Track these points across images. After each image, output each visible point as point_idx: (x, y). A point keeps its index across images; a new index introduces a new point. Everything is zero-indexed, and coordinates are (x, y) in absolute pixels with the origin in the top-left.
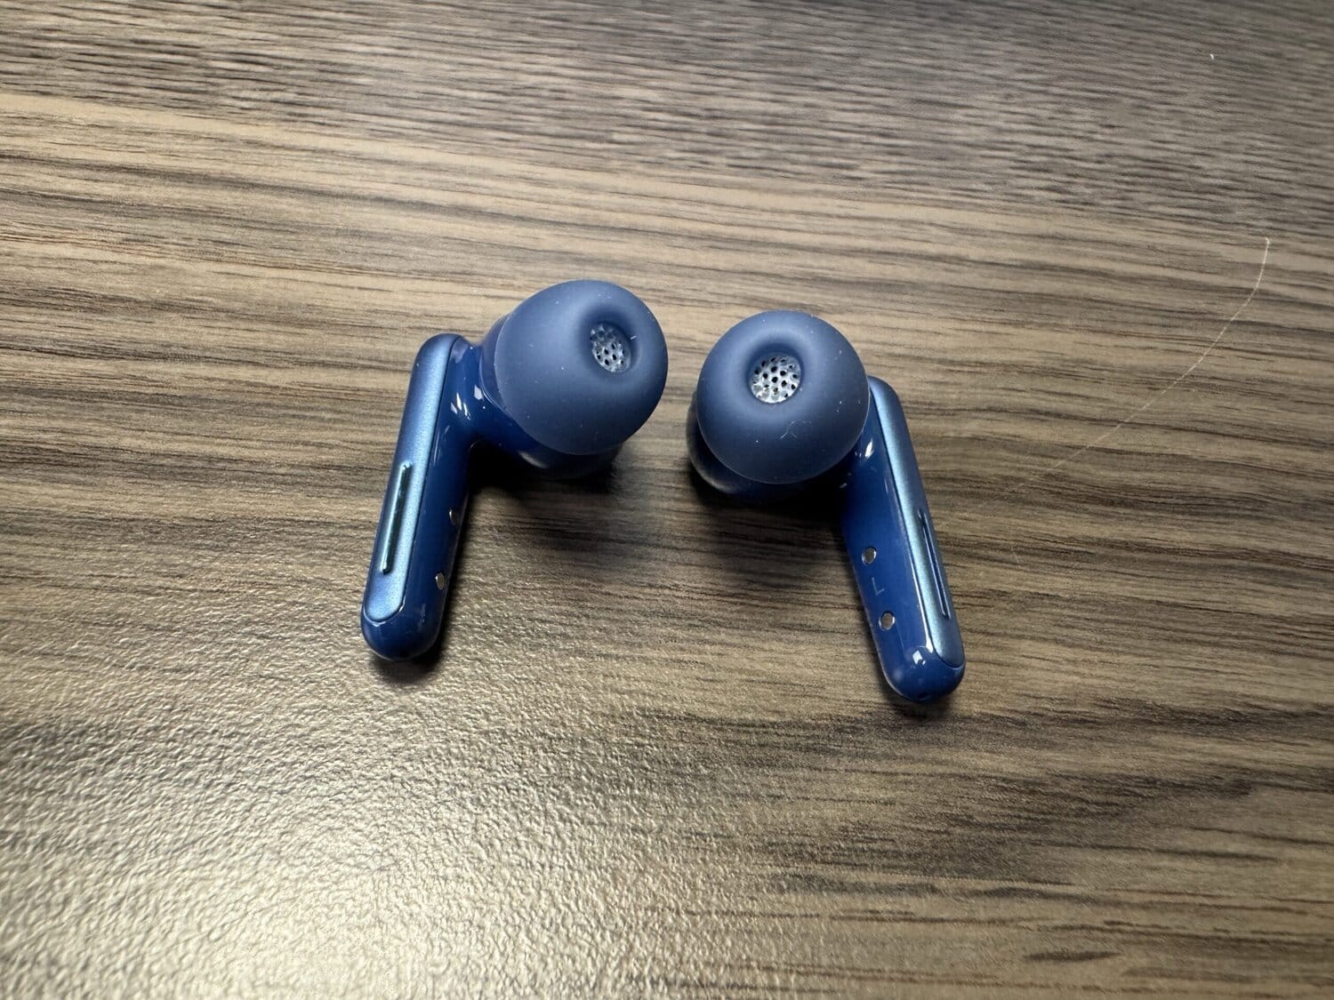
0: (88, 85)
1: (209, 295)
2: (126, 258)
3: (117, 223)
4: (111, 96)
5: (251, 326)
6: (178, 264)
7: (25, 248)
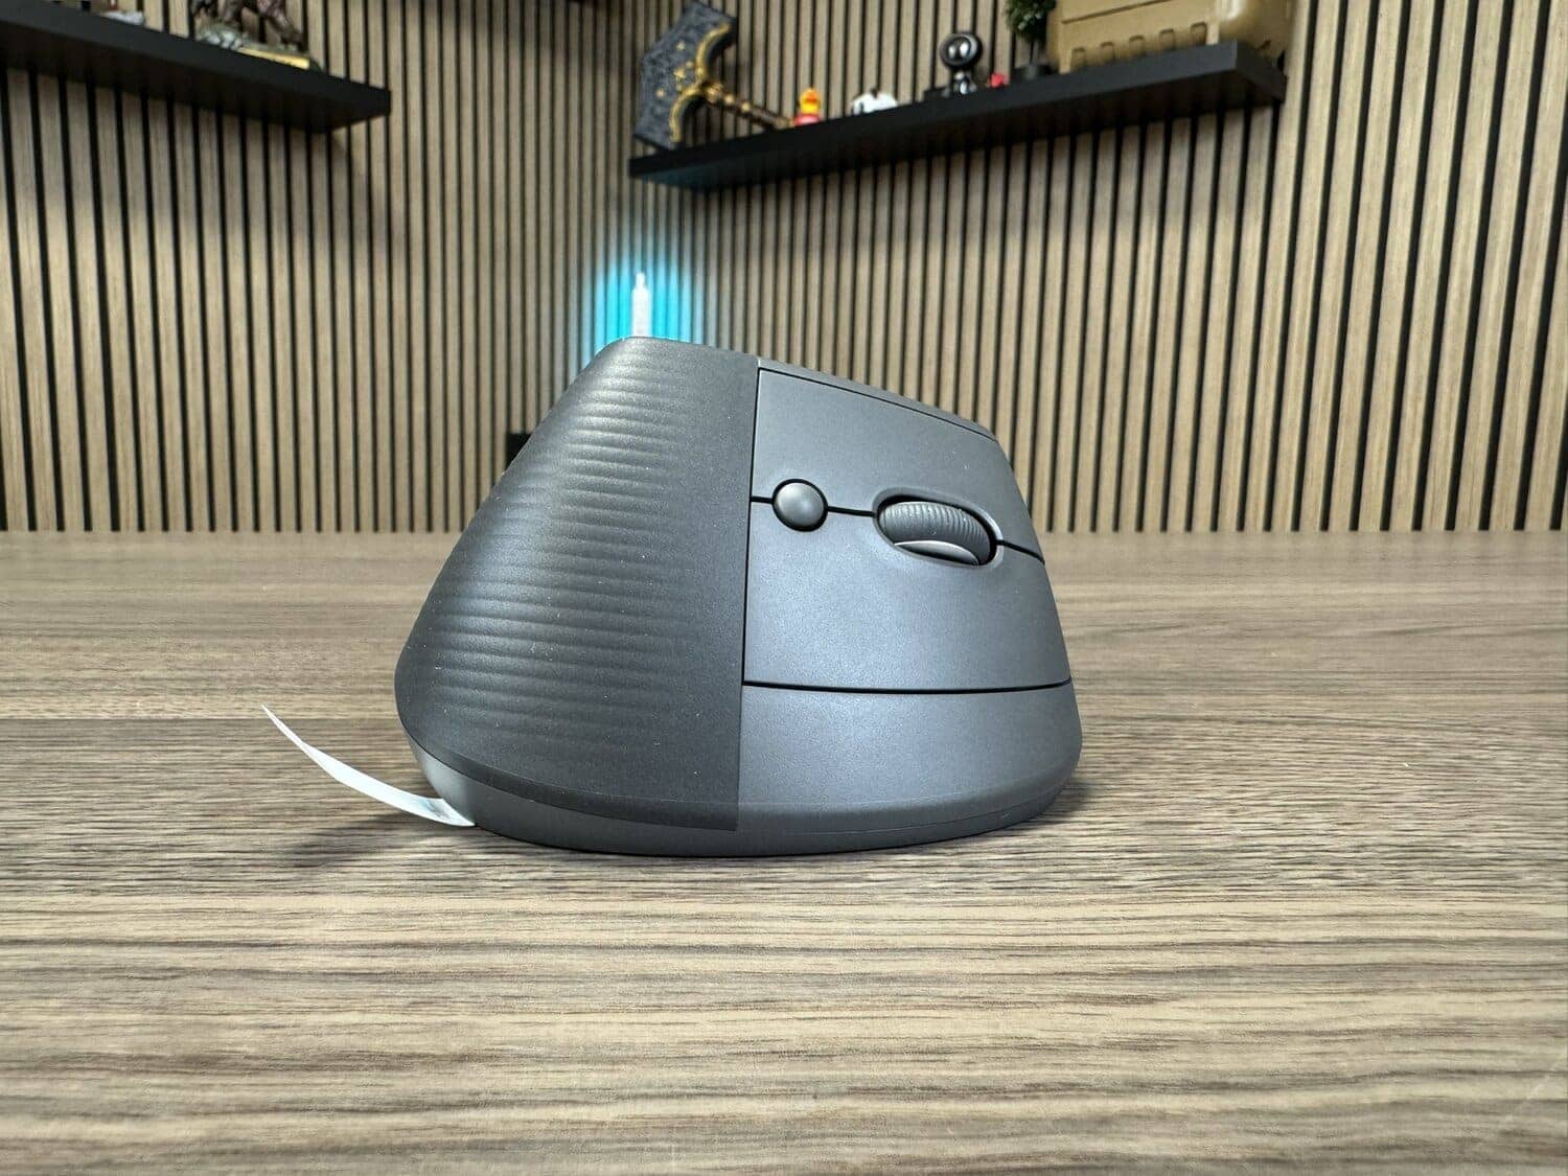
0: (352, 884)
1: (511, 1043)
2: (416, 1019)
3: (402, 990)
4: (376, 889)
5: (559, 1068)
6: (471, 1019)
7: (312, 1019)
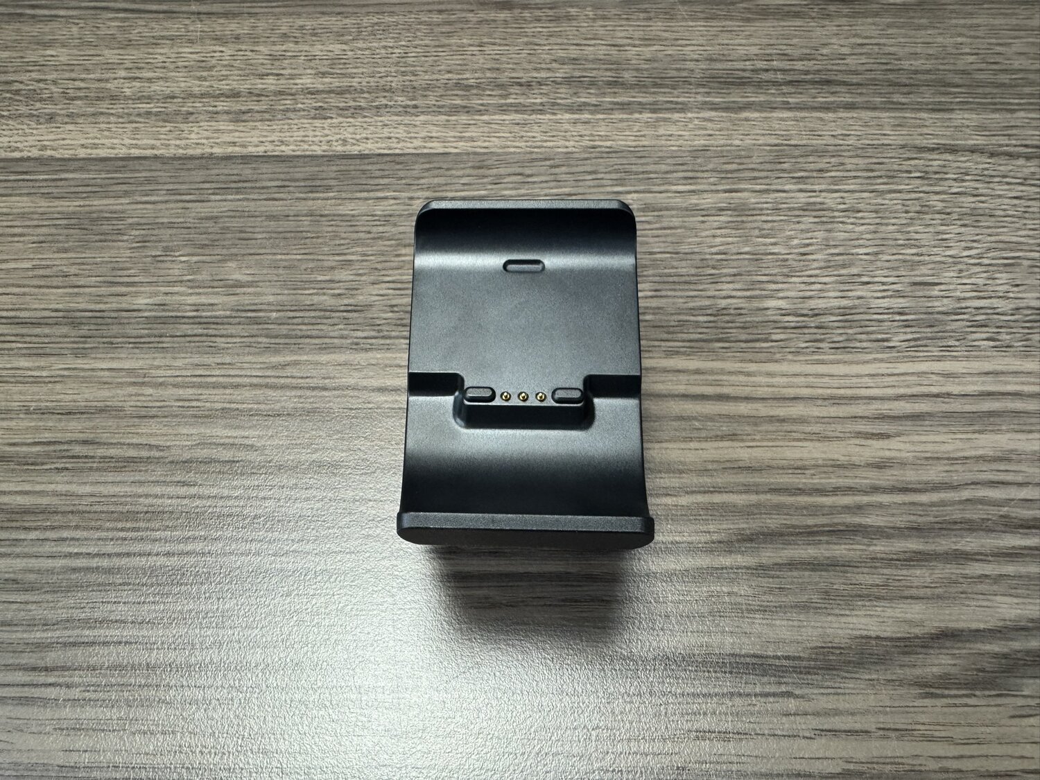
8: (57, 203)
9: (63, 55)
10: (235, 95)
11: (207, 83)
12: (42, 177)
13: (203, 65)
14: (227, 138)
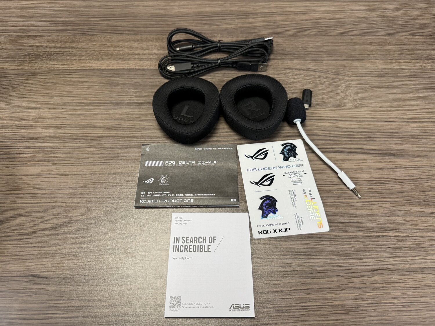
8: (104, 79)
9: (97, 44)
10: (139, 54)
11: (132, 52)
12: (99, 73)
13: (131, 47)
14: (138, 64)
